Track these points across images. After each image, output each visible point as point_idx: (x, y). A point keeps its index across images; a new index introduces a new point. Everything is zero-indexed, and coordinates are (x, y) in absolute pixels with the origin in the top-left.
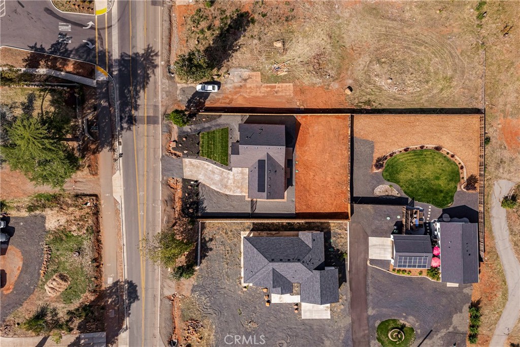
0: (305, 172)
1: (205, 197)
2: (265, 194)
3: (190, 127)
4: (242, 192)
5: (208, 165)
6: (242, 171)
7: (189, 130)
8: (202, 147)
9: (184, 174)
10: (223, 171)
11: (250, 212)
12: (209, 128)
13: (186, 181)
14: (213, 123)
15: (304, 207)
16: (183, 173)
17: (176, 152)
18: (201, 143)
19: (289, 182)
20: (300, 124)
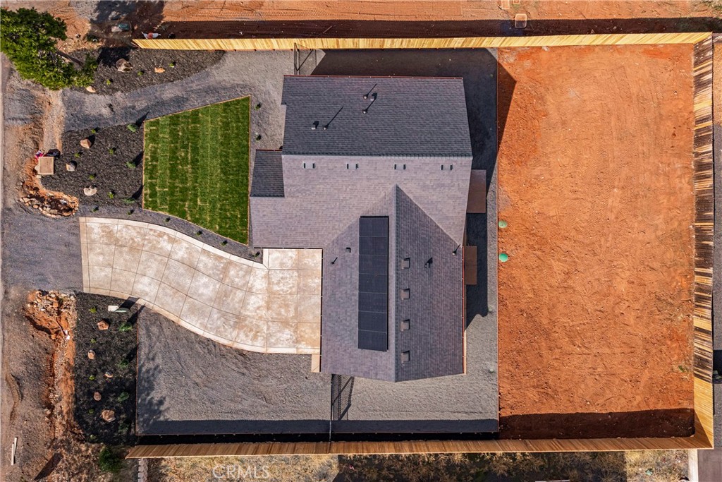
0: (532, 261)
1: (159, 361)
3: (104, 99)
4: (297, 341)
5: (172, 240)
6: (299, 259)
7: (106, 112)
8: (152, 174)
9: (85, 277)
10: (230, 262)
11: (327, 417)
12: (179, 101)
13: (90, 303)
14: (195, 82)
15: (532, 394)
16: (80, 274)
17: (58, 194)
18: (147, 156)
19: (475, 302)
20: (512, 82)
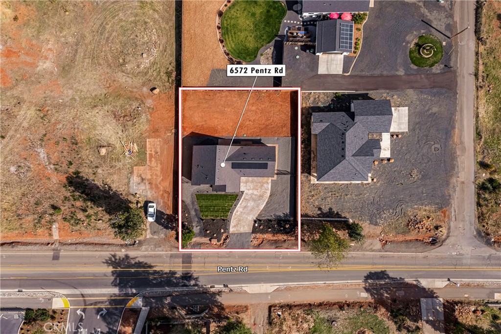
0: (246, 129)
1: (272, 214)
2: (270, 163)
3: (195, 228)
4: (267, 183)
5: (237, 212)
6: (243, 182)
7: (198, 228)
8: (217, 216)
9: (247, 232)
10: (244, 198)
11: (290, 176)
12: (196, 210)
13: (255, 230)
14: (190, 207)
15: (284, 129)
16: (246, 233)
17: (223, 239)
18: (212, 218)
19: (258, 142)
20: (192, 133)
